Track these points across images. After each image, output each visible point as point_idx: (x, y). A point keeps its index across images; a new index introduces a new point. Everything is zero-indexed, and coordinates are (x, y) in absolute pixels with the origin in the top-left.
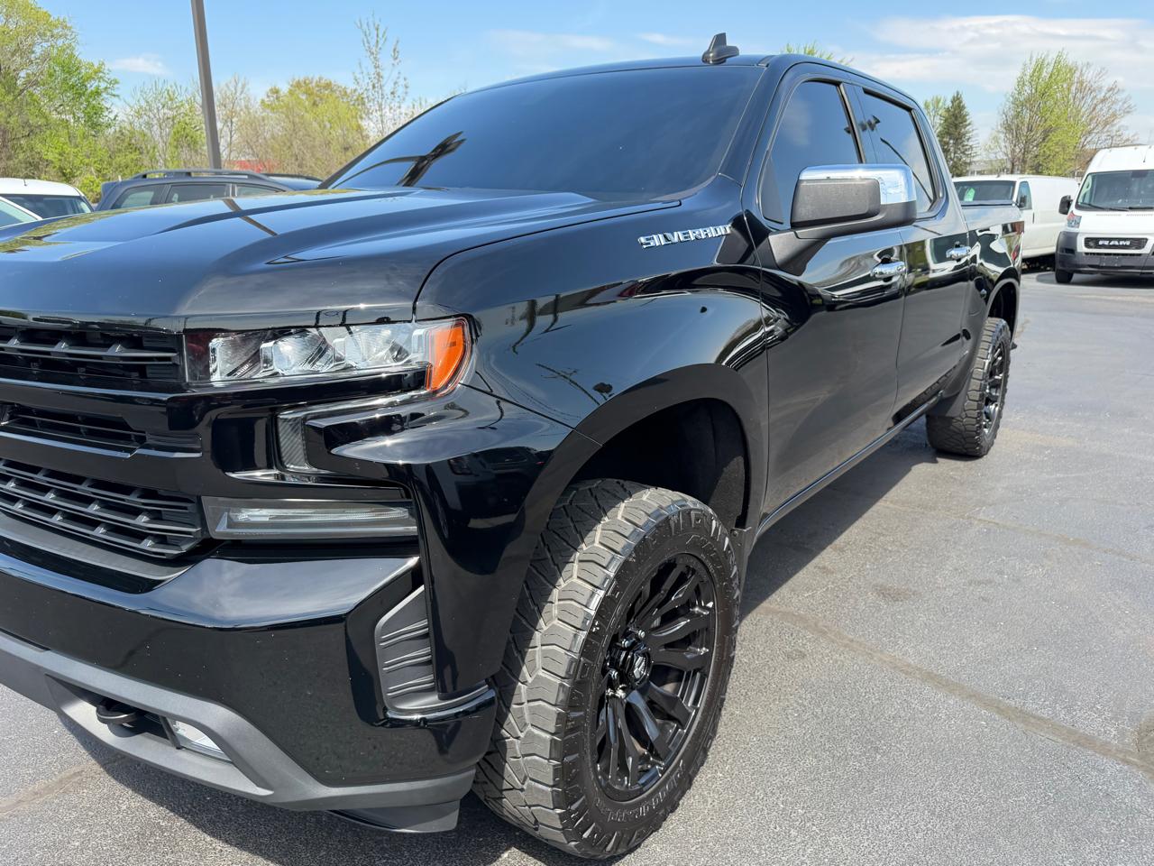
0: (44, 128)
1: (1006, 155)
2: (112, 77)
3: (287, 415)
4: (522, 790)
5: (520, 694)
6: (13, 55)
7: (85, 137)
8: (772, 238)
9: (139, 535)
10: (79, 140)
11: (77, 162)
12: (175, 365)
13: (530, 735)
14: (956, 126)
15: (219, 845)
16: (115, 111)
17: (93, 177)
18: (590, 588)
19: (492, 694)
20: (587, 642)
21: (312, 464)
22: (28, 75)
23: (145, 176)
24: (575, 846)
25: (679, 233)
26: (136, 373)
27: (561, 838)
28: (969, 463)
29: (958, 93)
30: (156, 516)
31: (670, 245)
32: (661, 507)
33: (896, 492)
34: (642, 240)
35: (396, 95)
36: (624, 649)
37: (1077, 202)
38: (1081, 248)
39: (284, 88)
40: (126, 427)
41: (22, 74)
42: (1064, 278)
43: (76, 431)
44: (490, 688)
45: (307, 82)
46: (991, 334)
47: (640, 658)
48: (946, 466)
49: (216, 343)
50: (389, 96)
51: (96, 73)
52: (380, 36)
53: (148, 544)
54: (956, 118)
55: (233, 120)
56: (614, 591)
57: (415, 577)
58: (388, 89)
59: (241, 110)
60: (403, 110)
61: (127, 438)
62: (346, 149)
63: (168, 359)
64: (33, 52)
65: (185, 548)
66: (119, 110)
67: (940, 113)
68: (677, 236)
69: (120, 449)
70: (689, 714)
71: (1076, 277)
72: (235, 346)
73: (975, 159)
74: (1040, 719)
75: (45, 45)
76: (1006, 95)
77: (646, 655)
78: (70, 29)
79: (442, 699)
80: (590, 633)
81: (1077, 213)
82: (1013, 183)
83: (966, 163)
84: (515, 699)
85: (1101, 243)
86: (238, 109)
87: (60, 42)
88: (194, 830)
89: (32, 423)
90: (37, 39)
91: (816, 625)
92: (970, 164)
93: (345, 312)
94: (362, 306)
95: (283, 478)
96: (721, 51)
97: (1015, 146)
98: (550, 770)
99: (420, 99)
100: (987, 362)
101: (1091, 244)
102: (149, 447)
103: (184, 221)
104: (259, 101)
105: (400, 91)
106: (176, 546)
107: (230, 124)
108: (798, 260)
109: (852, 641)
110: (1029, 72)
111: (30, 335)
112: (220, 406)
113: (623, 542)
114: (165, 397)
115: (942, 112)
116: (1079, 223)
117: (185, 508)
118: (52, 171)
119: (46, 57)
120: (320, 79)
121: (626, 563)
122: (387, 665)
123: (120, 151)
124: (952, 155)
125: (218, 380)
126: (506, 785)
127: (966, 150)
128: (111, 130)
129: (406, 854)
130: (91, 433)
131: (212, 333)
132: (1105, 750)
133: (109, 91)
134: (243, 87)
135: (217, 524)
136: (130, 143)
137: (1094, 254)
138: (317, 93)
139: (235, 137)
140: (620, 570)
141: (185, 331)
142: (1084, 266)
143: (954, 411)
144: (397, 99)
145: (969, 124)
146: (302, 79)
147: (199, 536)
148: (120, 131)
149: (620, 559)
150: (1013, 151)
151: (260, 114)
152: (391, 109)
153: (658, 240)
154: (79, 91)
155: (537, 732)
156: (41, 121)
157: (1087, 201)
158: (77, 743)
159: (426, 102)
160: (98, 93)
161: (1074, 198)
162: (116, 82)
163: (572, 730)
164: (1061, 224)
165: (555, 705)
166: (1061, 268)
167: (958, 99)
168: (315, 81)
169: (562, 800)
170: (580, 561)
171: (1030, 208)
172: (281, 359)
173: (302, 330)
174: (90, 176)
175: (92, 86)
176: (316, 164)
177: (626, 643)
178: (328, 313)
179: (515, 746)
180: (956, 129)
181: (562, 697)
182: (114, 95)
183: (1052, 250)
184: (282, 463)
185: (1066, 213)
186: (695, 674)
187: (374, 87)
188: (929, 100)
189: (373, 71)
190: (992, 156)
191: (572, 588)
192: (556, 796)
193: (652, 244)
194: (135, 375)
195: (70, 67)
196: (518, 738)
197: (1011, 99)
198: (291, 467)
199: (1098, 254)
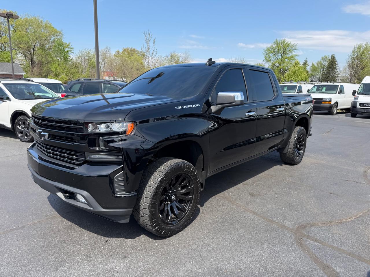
0: (51, 61)
1: (349, 75)
2: (72, 47)
3: (101, 138)
4: (143, 216)
5: (143, 196)
6: (45, 40)
7: (63, 64)
8: (212, 107)
9: (73, 160)
10: (61, 65)
11: (60, 71)
12: (82, 128)
13: (145, 204)
14: (332, 65)
15: (83, 230)
16: (72, 57)
17: (64, 76)
18: (159, 176)
19: (136, 194)
20: (157, 186)
21: (105, 147)
22: (49, 46)
23: (79, 80)
24: (154, 230)
25: (186, 106)
26: (76, 129)
27: (150, 228)
28: (292, 166)
29: (333, 54)
30: (77, 156)
31: (187, 108)
32: (178, 162)
33: (267, 172)
34: (176, 107)
35: (153, 54)
36: (170, 193)
37: (358, 92)
38: (358, 106)
39: (121, 51)
40: (73, 139)
41: (47, 46)
42: (354, 115)
43: (63, 140)
44: (136, 192)
45: (128, 49)
46: (297, 131)
47: (174, 195)
48: (285, 167)
49: (90, 125)
50: (151, 55)
51: (68, 46)
52: (150, 36)
53: (75, 161)
54: (333, 62)
55: (106, 60)
56: (164, 177)
57: (122, 169)
58: (151, 53)
59: (108, 57)
60: (155, 59)
61: (73, 141)
62: (138, 70)
63: (81, 127)
64: (50, 40)
65: (81, 162)
66: (73, 57)
67: (327, 61)
68: (185, 107)
69: (71, 143)
70: (186, 210)
71: (358, 115)
72: (93, 125)
73: (339, 76)
74: (276, 222)
75: (54, 38)
76: (348, 56)
77: (175, 195)
78: (61, 33)
79: (126, 193)
80: (158, 185)
81: (357, 95)
82: (338, 86)
83: (335, 77)
84: (142, 197)
85: (364, 105)
86: (107, 56)
87: (58, 37)
88: (78, 227)
89: (55, 138)
90: (52, 36)
91: (230, 200)
92: (337, 77)
93: (116, 120)
94: (120, 119)
95: (100, 149)
96: (211, 62)
97: (352, 72)
98: (148, 212)
99: (160, 55)
100: (296, 138)
101: (362, 105)
102: (77, 143)
103: (86, 101)
104: (113, 54)
105: (155, 53)
106: (79, 162)
107: (104, 61)
108: (219, 112)
109: (237, 204)
110: (356, 49)
111: (57, 122)
112: (91, 136)
113: (167, 168)
114: (80, 134)
115: (328, 60)
116: (358, 99)
117: (82, 154)
118: (53, 74)
119: (54, 41)
120: (132, 48)
121: (167, 172)
122: (116, 185)
123: (72, 68)
124: (331, 74)
125: (90, 131)
126: (140, 216)
127: (336, 73)
128: (70, 62)
129: (122, 234)
130: (66, 140)
131: (89, 123)
132: (288, 229)
133: (71, 51)
134: (109, 50)
135: (87, 158)
136: (76, 66)
137: (362, 108)
138: (130, 52)
139: (106, 65)
140: (166, 173)
141: (85, 122)
142: (359, 112)
143: (285, 151)
144: (153, 56)
145: (337, 65)
146: (126, 48)
147: (84, 160)
148: (73, 63)
149: (166, 171)
150: (351, 73)
151: (114, 58)
152: (151, 58)
153: (180, 107)
154: (62, 51)
155: (146, 204)
156: (51, 60)
157: (362, 92)
158: (55, 211)
159: (162, 56)
160: (68, 52)
161: (357, 91)
162: (73, 49)
163: (153, 204)
164: (352, 99)
165: (150, 198)
166: (352, 112)
167: (333, 56)
168: (130, 49)
169: (151, 219)
170: (158, 171)
171: (344, 94)
172: (101, 128)
173: (105, 123)
174: (63, 76)
175: (66, 50)
176: (128, 74)
177: (170, 192)
178: (112, 120)
179: (142, 207)
180: (333, 66)
181: (151, 197)
182: (72, 52)
183: (350, 107)
184: (100, 147)
185: (354, 95)
186: (189, 202)
187: (147, 52)
188: (323, 57)
189: (147, 47)
190: (344, 75)
191: (156, 176)
192: (149, 217)
193: (178, 108)
194: (75, 130)
195: (61, 44)
196: (143, 205)
197: (350, 57)
198: (101, 147)
199: (364, 108)
